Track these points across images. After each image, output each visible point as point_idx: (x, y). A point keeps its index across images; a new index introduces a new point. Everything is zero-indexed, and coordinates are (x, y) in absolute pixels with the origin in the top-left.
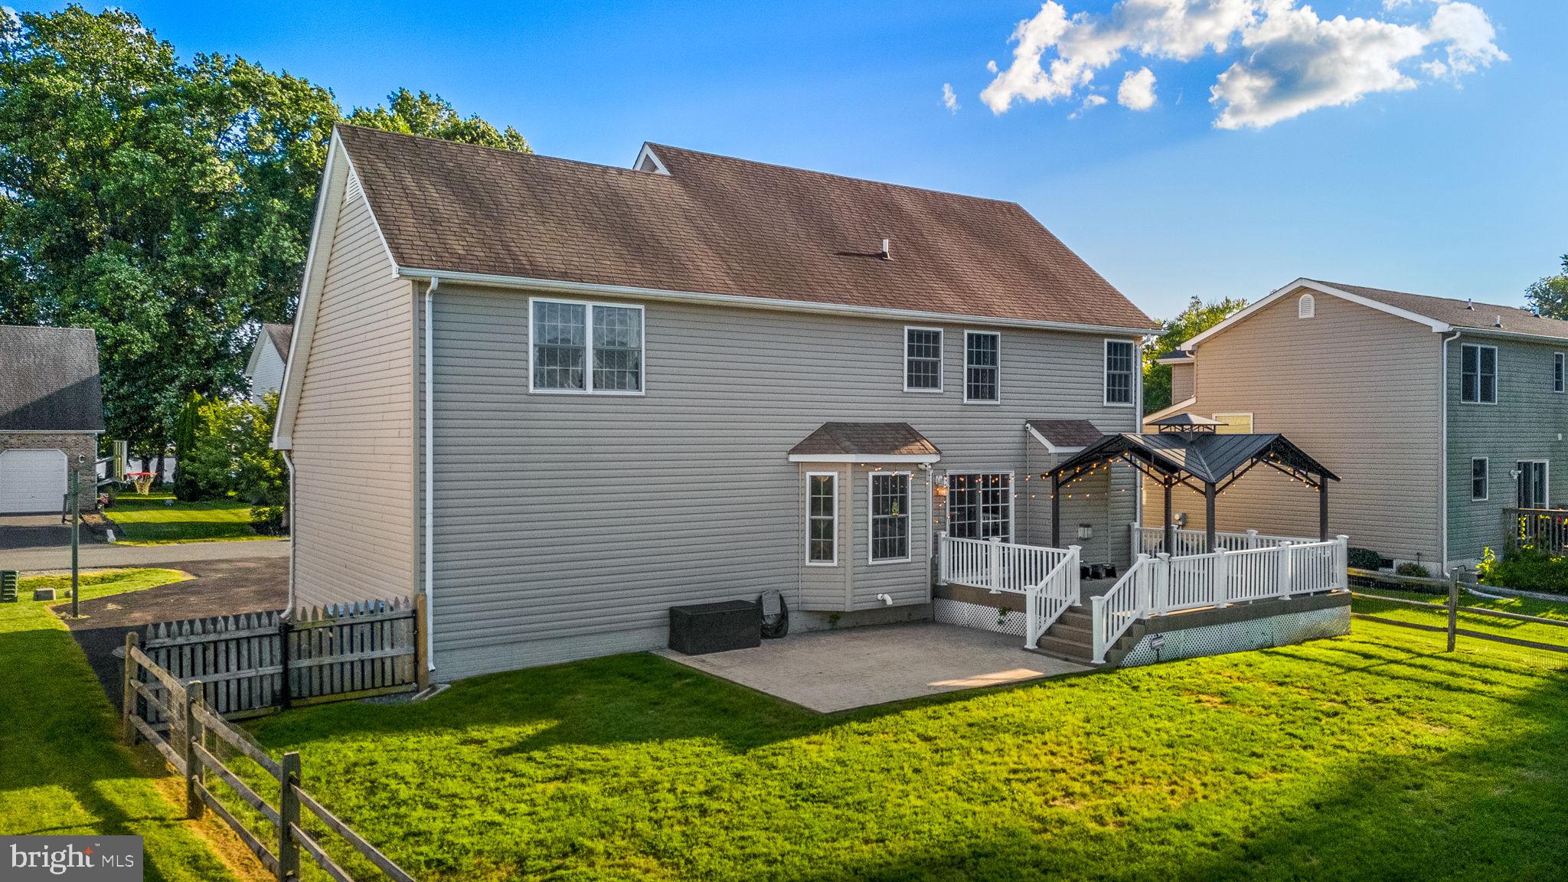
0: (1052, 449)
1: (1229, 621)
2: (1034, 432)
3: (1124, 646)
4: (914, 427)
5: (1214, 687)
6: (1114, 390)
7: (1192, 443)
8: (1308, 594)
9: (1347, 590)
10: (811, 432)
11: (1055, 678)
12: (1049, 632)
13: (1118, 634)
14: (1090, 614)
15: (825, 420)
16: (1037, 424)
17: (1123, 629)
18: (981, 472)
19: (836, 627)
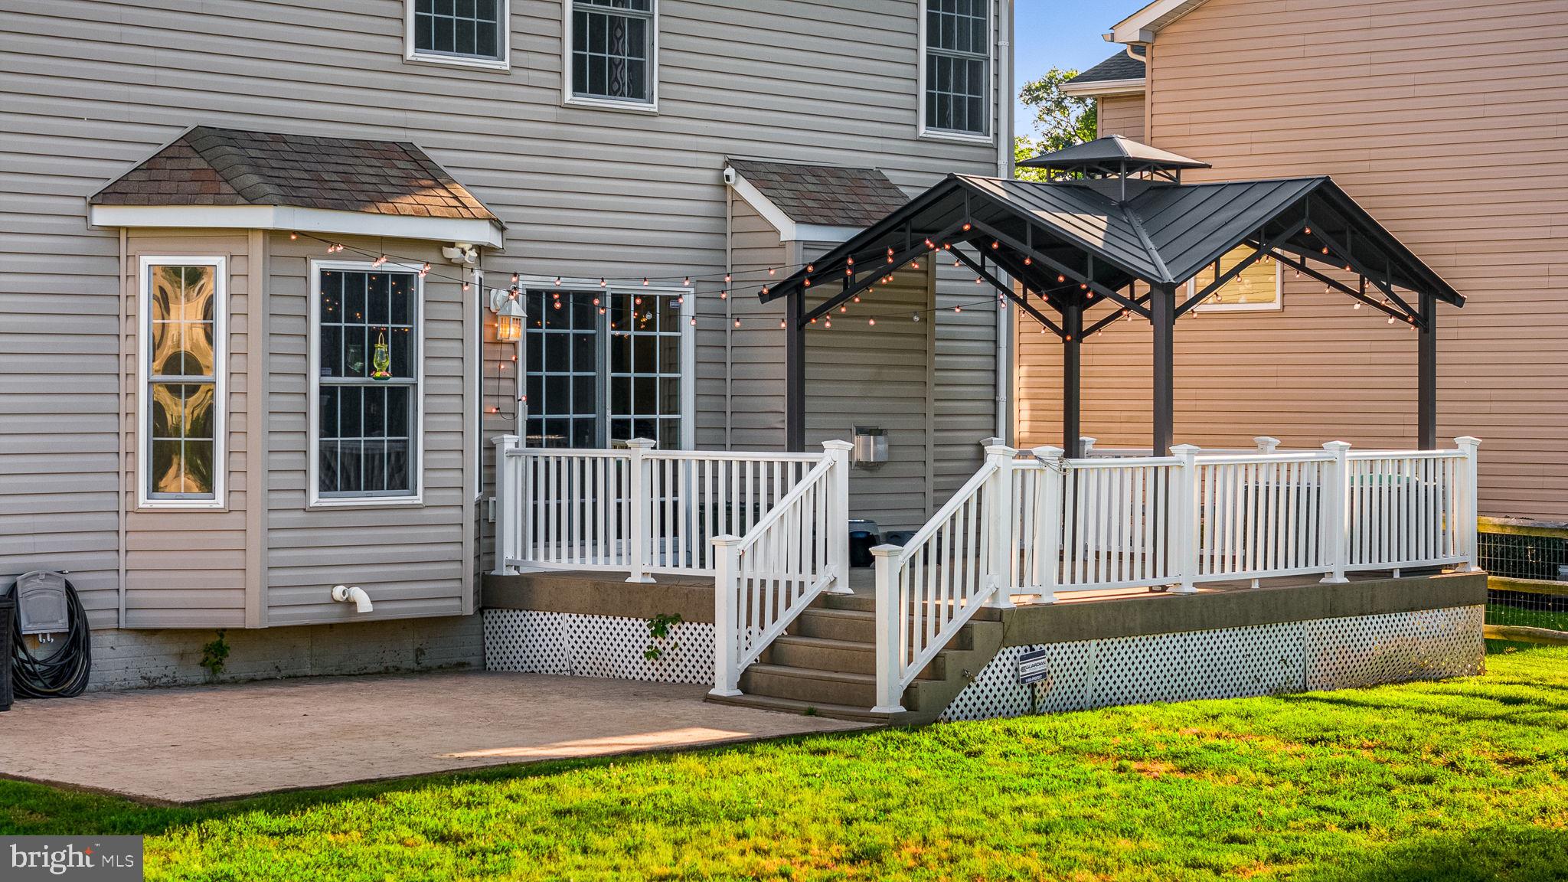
0: (789, 230)
1: (1205, 625)
2: (744, 188)
3: (951, 667)
4: (430, 154)
5: (1160, 749)
6: (943, 99)
7: (1123, 206)
8: (1389, 573)
9: (1475, 569)
10: (153, 151)
11: (780, 740)
12: (772, 654)
13: (936, 644)
14: (870, 606)
15: (192, 120)
16: (749, 169)
17: (949, 631)
18: (610, 287)
19: (222, 677)
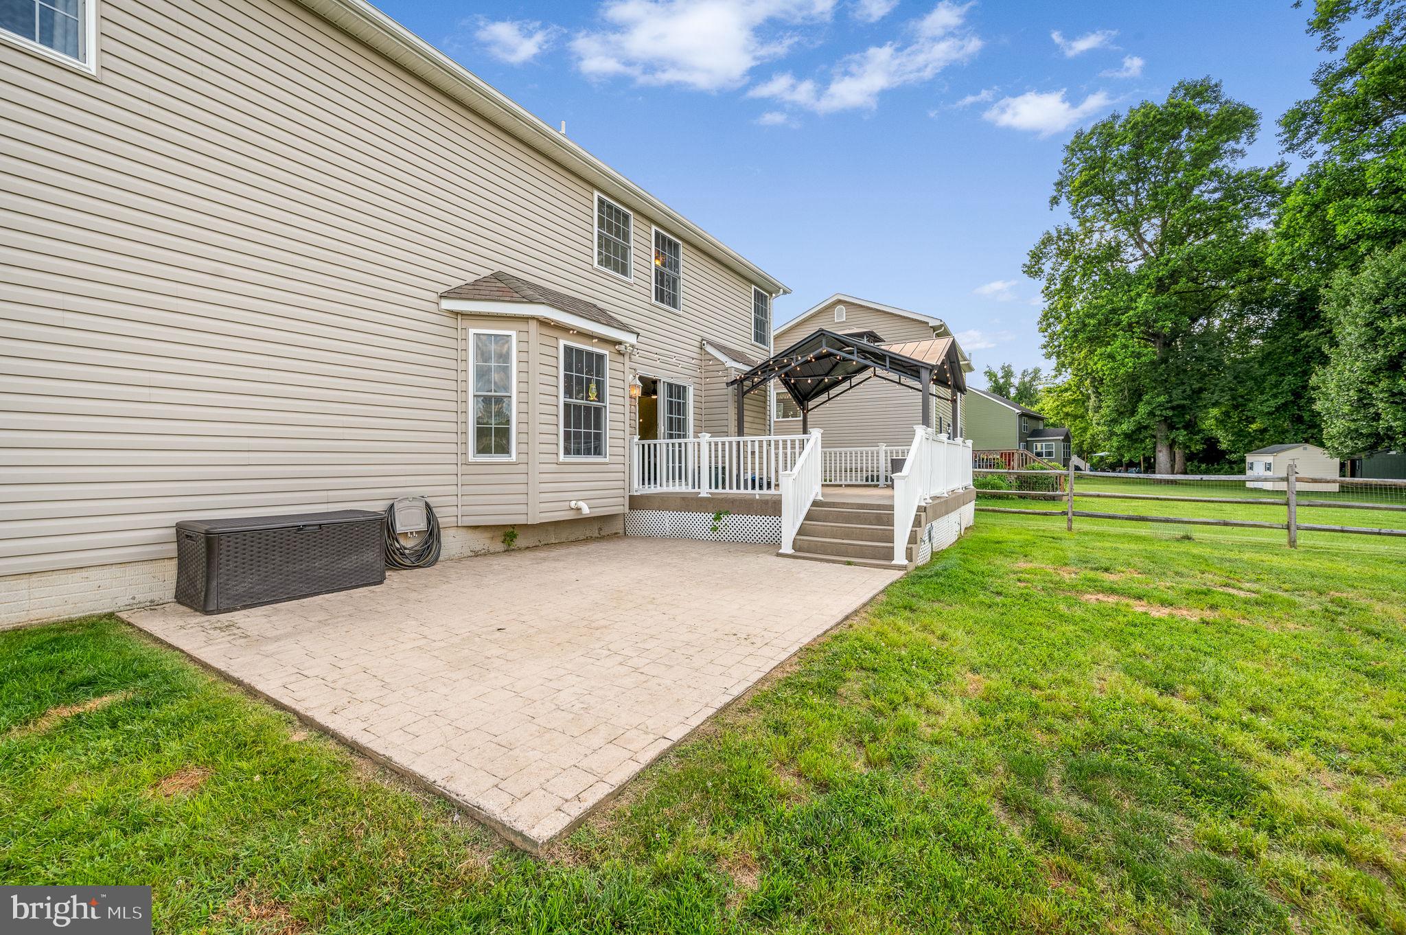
0: (730, 363)
2: (710, 348)
4: (604, 311)
6: (757, 333)
15: (497, 268)
18: (664, 379)
19: (512, 547)
